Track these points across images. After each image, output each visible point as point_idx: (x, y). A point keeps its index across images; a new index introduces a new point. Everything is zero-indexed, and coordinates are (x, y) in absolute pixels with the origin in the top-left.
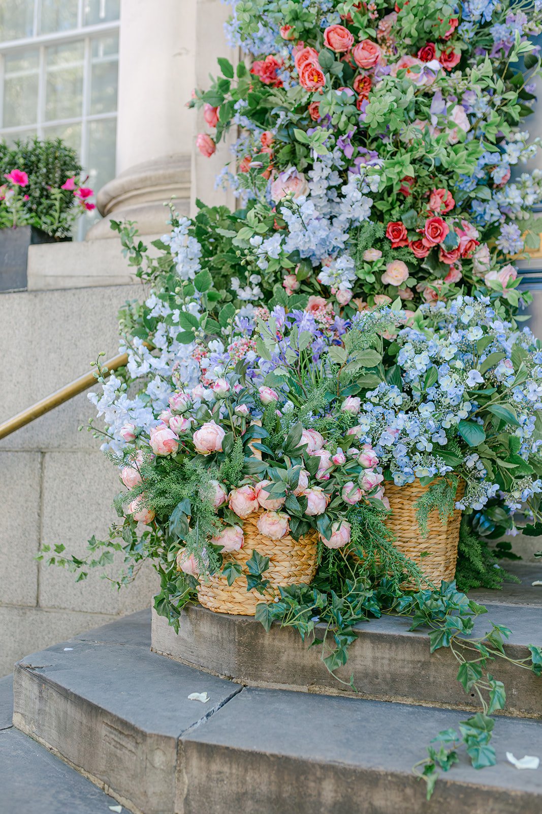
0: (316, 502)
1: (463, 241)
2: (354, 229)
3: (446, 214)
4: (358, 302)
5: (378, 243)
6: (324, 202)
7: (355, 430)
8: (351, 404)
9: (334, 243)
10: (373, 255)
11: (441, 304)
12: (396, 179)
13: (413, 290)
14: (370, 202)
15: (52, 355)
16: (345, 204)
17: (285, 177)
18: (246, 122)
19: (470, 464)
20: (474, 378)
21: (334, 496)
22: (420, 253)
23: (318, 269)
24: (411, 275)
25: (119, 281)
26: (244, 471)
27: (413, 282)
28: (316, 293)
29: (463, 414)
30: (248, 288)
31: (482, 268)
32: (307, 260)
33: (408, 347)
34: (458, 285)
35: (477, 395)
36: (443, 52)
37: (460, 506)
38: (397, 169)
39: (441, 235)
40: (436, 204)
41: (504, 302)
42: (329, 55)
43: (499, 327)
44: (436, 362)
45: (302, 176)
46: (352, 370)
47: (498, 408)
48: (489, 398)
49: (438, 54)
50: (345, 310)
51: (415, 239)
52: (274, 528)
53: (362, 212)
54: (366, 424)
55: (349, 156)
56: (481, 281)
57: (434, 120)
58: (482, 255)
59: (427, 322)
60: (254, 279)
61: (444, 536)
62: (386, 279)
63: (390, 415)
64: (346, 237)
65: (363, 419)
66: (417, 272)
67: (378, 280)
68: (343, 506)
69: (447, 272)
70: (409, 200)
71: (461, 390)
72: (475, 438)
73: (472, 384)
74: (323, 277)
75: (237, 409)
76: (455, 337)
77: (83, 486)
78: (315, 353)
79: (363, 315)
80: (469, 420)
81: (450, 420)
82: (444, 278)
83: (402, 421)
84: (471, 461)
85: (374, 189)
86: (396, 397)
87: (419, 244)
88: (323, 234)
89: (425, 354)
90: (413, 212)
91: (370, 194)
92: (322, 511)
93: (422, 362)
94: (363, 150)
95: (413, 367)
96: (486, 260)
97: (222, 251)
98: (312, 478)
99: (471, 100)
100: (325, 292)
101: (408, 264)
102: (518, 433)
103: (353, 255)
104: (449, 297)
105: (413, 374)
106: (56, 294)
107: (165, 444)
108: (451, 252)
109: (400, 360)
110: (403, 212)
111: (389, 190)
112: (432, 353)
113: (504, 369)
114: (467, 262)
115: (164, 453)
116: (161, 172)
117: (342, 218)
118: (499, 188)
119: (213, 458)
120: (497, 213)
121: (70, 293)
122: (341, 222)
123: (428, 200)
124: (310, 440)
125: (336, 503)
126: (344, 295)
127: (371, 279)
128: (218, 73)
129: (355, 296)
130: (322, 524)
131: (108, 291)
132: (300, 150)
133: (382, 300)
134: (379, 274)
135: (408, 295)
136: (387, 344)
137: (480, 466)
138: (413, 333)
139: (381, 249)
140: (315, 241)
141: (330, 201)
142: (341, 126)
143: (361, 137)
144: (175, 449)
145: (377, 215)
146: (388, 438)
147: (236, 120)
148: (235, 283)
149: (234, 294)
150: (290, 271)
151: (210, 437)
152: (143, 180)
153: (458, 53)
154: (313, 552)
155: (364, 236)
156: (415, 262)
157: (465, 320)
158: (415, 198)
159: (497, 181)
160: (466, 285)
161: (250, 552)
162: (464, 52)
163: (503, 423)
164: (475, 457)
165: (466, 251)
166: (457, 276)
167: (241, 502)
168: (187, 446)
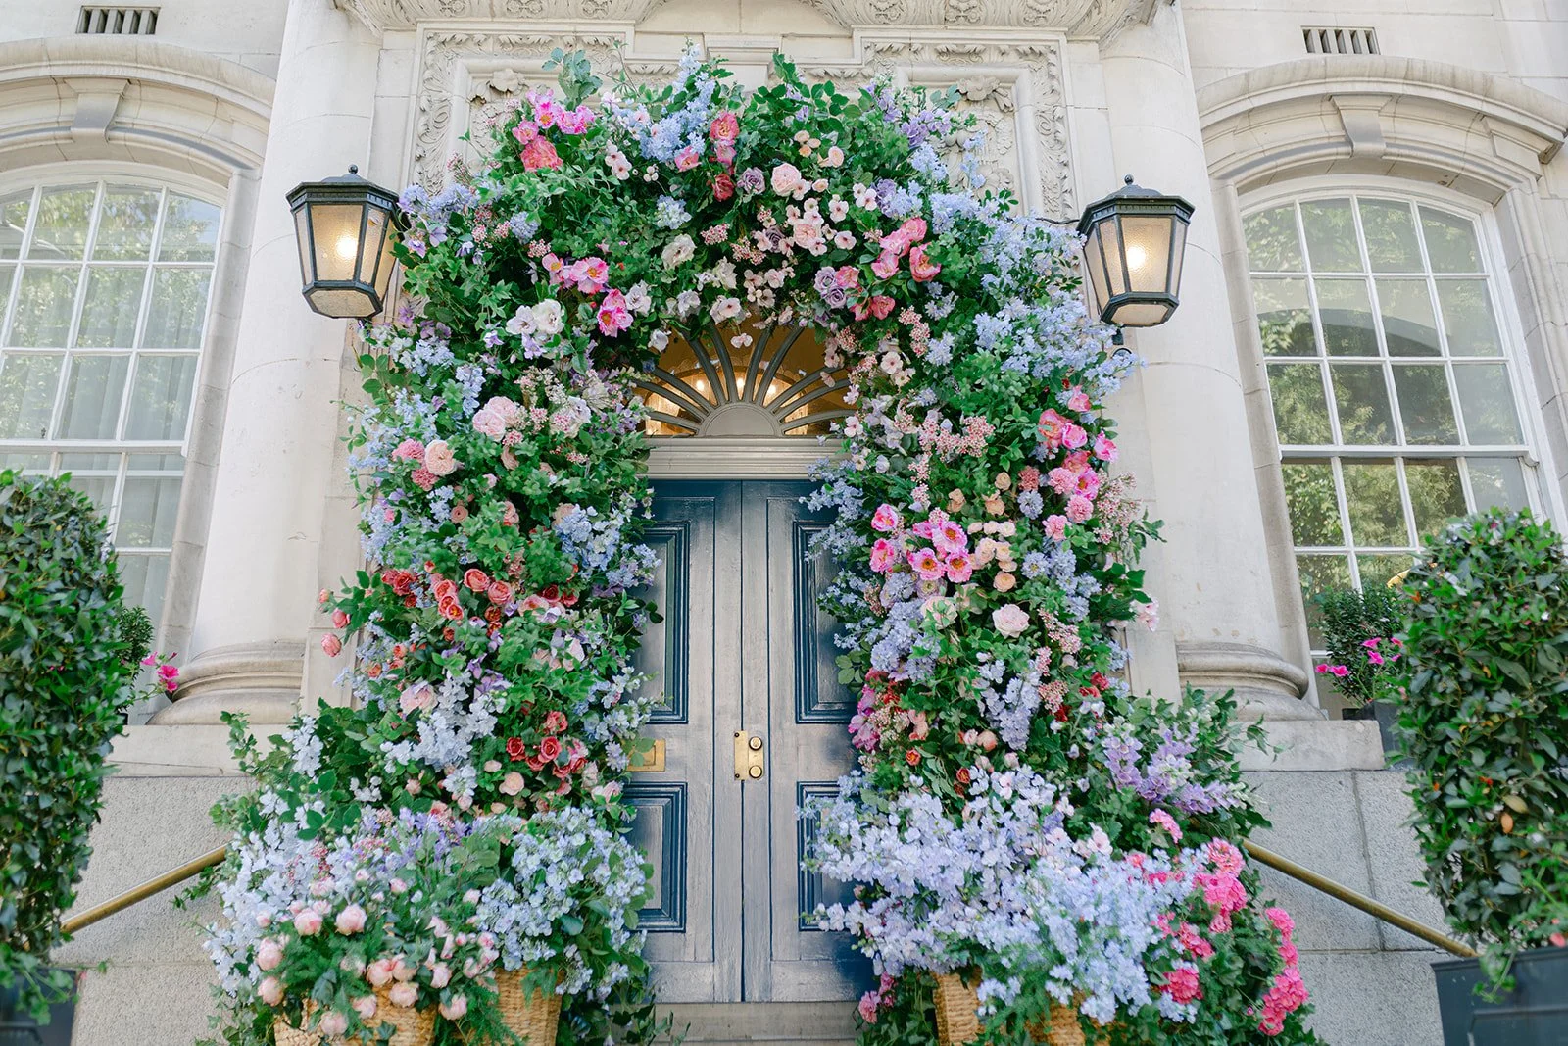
0: (441, 976)
1: (574, 758)
2: (477, 742)
3: (560, 735)
4: (476, 808)
5: (498, 756)
6: (451, 714)
7: (473, 920)
8: (472, 896)
9: (459, 753)
10: (494, 766)
11: (552, 814)
12: (518, 702)
13: (527, 800)
14: (495, 720)
15: (112, 853)
16: (470, 719)
17: (417, 689)
18: (379, 631)
19: (569, 955)
20: (576, 877)
21: (456, 971)
22: (535, 767)
23: (442, 776)
24: (526, 786)
25: (207, 772)
26: (383, 947)
27: (527, 793)
28: (437, 798)
29: (566, 909)
30: (367, 790)
31: (590, 783)
32: (431, 767)
33: (522, 849)
34: (567, 797)
35: (579, 892)
36: (564, 592)
37: (560, 990)
38: (520, 695)
39: (555, 753)
40: (551, 724)
41: (607, 815)
42: (468, 593)
43: (600, 835)
44: (545, 863)
45: (431, 688)
46: (472, 869)
47: (595, 904)
48: (588, 895)
49: (560, 594)
50: (465, 816)
51: (532, 754)
52: (405, 996)
53: (486, 728)
54: (483, 913)
55: (477, 677)
56: (588, 795)
57: (554, 652)
58: (591, 771)
59: (538, 830)
60: (375, 781)
61: (544, 1024)
62: (503, 789)
63: (504, 908)
64: (471, 748)
65: (481, 909)
66: (531, 784)
67: (497, 789)
68: (463, 980)
69: (558, 784)
70: (528, 718)
71: (565, 886)
72: (574, 928)
73: (573, 881)
74: (448, 784)
75: (375, 896)
76: (562, 842)
77: (135, 1007)
78: (438, 852)
79: (483, 820)
80: (569, 914)
81: (555, 913)
82: (555, 790)
83: (514, 912)
84: (571, 951)
85: (499, 710)
86: (509, 892)
87: (535, 759)
88: (450, 745)
89: (536, 855)
90: (531, 730)
91: (495, 714)
92: (445, 984)
93: (533, 863)
94: (489, 671)
95: (526, 865)
96: (594, 777)
97: (342, 751)
98: (438, 956)
99: (586, 634)
100: (446, 797)
101: (524, 776)
102: (610, 925)
103: (475, 765)
104: (559, 808)
105: (525, 873)
106: (125, 782)
107: (312, 924)
108: (562, 766)
109: (514, 862)
110: (522, 729)
111: (512, 709)
112: (542, 856)
113: (602, 872)
114: (577, 777)
115: (309, 932)
116: (267, 659)
117: (468, 731)
118: (607, 712)
119: (354, 936)
120: (606, 733)
121: (145, 782)
122: (466, 733)
123: (545, 718)
124: (437, 925)
125: (458, 977)
126: (465, 802)
127: (490, 788)
128: (354, 582)
129: (475, 803)
130: (444, 996)
131: (193, 783)
132: (434, 669)
133: (498, 807)
134: (498, 784)
135: (523, 805)
136: (503, 846)
137: (578, 957)
138: (526, 839)
139: (501, 761)
140: (443, 751)
141: (456, 712)
142: (473, 651)
143: (490, 661)
144: (319, 928)
145: (498, 730)
146: (502, 926)
147: (369, 627)
148: (354, 783)
149: (352, 795)
150: (415, 777)
151: (355, 918)
152: (241, 665)
153: (577, 595)
154: (431, 1027)
155: (488, 750)
156: (531, 775)
157: (571, 829)
158: (533, 717)
159: (607, 706)
160: (576, 798)
161: (379, 1021)
162: (582, 593)
163: (599, 917)
164: (574, 948)
165: (576, 767)
166: (567, 789)
167: (378, 973)
168: (329, 925)
